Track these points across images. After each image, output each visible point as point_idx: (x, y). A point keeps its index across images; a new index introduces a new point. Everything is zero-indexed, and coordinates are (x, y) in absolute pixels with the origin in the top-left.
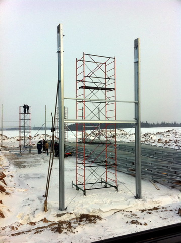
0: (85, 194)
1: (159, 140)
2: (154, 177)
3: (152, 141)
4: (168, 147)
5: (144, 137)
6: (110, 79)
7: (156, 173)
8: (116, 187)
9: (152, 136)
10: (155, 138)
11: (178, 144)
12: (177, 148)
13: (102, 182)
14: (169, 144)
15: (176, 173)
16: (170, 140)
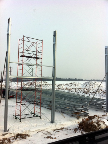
0: (20, 121)
1: (66, 88)
2: (62, 110)
3: (62, 89)
4: (71, 92)
5: (58, 86)
6: (39, 52)
7: (64, 108)
8: (40, 117)
9: (62, 86)
10: (64, 87)
11: (76, 91)
12: (76, 93)
13: (32, 113)
14: (71, 91)
15: (74, 108)
16: (72, 89)
